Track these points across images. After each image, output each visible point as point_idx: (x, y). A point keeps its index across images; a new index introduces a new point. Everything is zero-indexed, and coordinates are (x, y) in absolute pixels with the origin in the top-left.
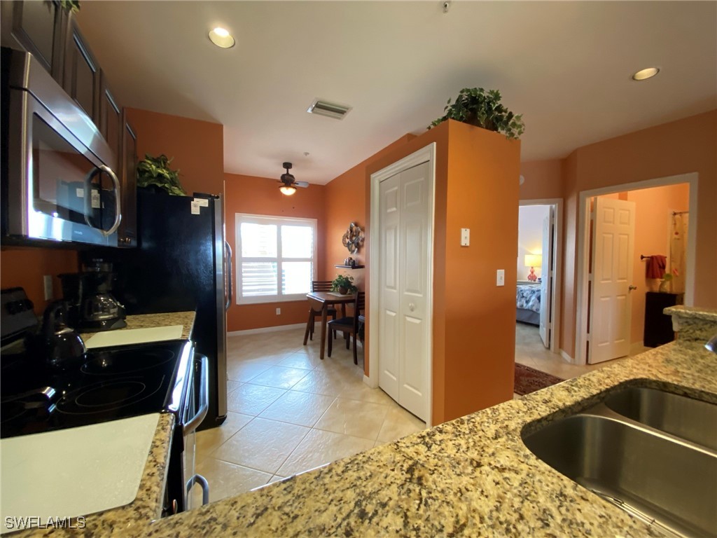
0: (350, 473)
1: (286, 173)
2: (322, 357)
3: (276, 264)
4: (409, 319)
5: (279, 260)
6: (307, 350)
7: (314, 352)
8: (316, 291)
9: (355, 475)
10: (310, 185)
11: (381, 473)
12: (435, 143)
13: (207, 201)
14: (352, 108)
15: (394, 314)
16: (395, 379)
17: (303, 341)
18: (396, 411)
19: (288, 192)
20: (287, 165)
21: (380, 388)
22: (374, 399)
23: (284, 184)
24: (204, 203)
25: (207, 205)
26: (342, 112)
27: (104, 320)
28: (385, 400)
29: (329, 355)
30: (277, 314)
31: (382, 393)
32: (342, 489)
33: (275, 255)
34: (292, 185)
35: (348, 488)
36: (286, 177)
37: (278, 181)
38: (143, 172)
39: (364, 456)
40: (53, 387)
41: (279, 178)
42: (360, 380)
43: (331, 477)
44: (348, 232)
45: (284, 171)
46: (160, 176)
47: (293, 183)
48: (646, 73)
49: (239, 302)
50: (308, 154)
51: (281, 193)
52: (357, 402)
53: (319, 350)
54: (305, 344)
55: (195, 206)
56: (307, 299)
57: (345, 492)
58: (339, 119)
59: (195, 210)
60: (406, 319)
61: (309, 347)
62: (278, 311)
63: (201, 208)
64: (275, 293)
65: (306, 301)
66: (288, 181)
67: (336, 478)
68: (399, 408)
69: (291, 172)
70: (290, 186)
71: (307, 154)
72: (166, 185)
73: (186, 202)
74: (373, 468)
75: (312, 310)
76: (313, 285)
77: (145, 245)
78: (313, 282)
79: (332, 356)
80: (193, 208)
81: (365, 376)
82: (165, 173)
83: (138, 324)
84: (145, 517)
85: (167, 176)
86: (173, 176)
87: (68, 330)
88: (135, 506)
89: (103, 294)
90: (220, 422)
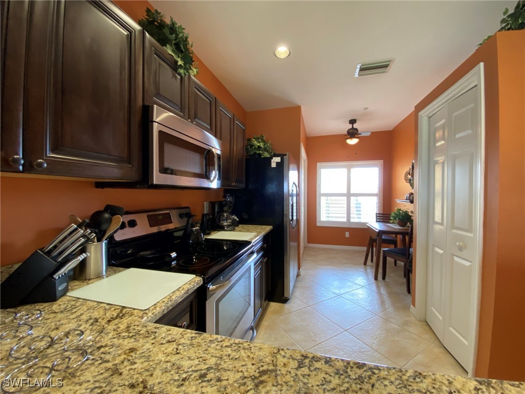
0: (229, 349)
2: (376, 278)
3: (346, 198)
4: (456, 259)
5: (349, 195)
6: (366, 269)
7: (371, 272)
8: (379, 221)
9: (230, 352)
10: (372, 133)
11: (244, 361)
12: (482, 64)
13: (280, 158)
14: (394, 60)
15: (441, 252)
16: (441, 318)
17: (363, 262)
18: (437, 350)
19: (353, 142)
20: (353, 122)
21: (427, 323)
22: (416, 330)
23: (349, 136)
24: (278, 159)
25: (280, 161)
26: (386, 66)
27: (226, 226)
28: (428, 336)
29: (384, 278)
30: (346, 236)
31: (427, 328)
32: (213, 355)
33: (345, 192)
34: (356, 136)
35: (216, 357)
36: (351, 131)
37: (345, 135)
38: (252, 146)
39: (249, 345)
40: (176, 253)
41: (346, 133)
42: (406, 308)
43: (217, 345)
44: (410, 169)
45: (350, 126)
46: (259, 147)
47: (356, 134)
49: (318, 224)
50: (367, 108)
51: (347, 144)
52: (396, 326)
53: (374, 271)
54: (365, 264)
55: (274, 162)
56: (367, 227)
57: (213, 357)
58: (385, 72)
59: (274, 165)
60: (453, 259)
61: (368, 268)
62: (347, 234)
63: (277, 163)
64: (345, 220)
65: (366, 229)
66: (353, 133)
67: (218, 347)
68: (442, 350)
69: (355, 126)
70: (354, 137)
72: (260, 152)
73: (269, 160)
74: (244, 355)
75: (371, 237)
76: (377, 216)
77: (250, 186)
78: (377, 214)
79: (386, 280)
80: (272, 164)
81: (412, 306)
82: (262, 145)
83: (239, 229)
84: (142, 317)
85: (262, 146)
86: (266, 146)
87: (198, 228)
88: (145, 312)
89: (226, 212)
90: (284, 300)
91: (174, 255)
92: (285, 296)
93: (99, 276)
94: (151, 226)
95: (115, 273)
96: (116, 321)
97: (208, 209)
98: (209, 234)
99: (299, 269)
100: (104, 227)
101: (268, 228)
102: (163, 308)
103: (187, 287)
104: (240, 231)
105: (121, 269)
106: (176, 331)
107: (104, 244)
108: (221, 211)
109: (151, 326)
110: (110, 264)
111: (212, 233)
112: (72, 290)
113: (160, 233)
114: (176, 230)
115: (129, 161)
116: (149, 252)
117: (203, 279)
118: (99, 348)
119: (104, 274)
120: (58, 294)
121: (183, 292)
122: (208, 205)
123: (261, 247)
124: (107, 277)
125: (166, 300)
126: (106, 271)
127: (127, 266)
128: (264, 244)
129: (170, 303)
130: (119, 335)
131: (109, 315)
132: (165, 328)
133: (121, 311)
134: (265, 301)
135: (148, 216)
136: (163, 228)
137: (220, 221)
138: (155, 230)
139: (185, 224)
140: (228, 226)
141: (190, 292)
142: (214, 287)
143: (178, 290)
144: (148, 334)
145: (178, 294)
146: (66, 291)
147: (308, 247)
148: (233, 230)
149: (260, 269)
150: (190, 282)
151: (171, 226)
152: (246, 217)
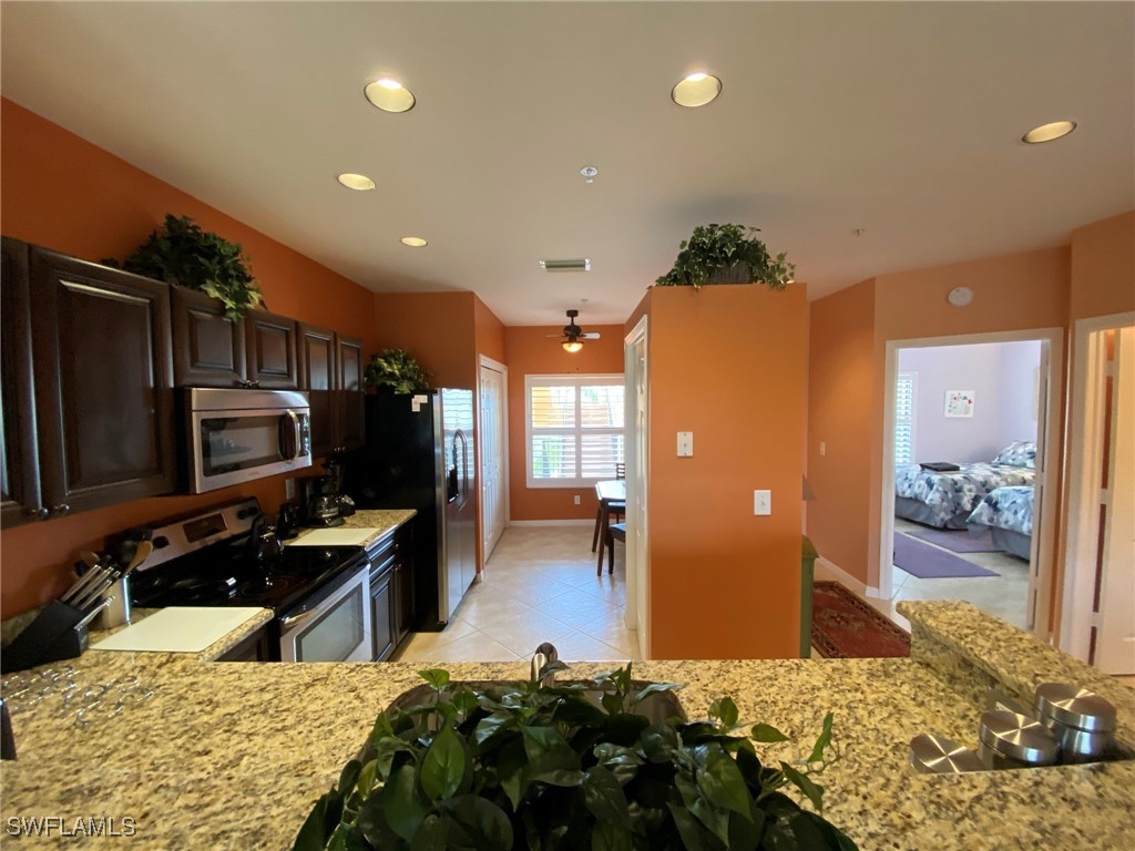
1: (569, 324)
2: (599, 574)
3: (573, 438)
5: (579, 432)
6: (592, 559)
8: (621, 477)
12: (646, 316)
13: (426, 397)
19: (574, 348)
20: (572, 314)
23: (567, 339)
24: (423, 399)
25: (426, 402)
26: (582, 265)
27: (327, 518)
29: (611, 571)
30: (576, 503)
33: (572, 425)
34: (578, 339)
36: (572, 328)
38: (377, 372)
40: (235, 578)
45: (570, 320)
46: (391, 374)
47: (578, 337)
48: (1051, 131)
49: (529, 485)
51: (565, 351)
54: (593, 550)
55: (416, 403)
59: (416, 408)
62: (577, 500)
63: (422, 405)
64: (573, 475)
66: (573, 333)
69: (575, 321)
70: (576, 341)
71: (584, 300)
72: (393, 383)
73: (408, 399)
76: (618, 469)
77: (376, 443)
78: (618, 465)
79: (614, 573)
80: (414, 406)
83: (354, 522)
84: (198, 659)
85: (397, 372)
86: (405, 370)
87: (271, 534)
88: (200, 654)
89: (325, 495)
90: (440, 627)
91: (231, 581)
92: (441, 619)
93: (122, 623)
94: (191, 540)
95: (144, 616)
96: (168, 665)
97: (293, 491)
98: (295, 536)
99: (478, 571)
100: (126, 559)
101: (406, 514)
102: (222, 648)
103: (250, 624)
104: (353, 526)
105: (152, 610)
106: (237, 665)
107: (125, 580)
108: (318, 495)
109: (210, 665)
110: (133, 606)
111: (300, 535)
112: (94, 643)
113: (206, 549)
114: (235, 538)
115: (159, 469)
116: (190, 581)
117: (275, 611)
118: (158, 687)
119: (128, 619)
120: (82, 647)
121: (246, 629)
122: (293, 485)
123: (391, 548)
124: (132, 623)
125: (224, 640)
126: (130, 616)
127: (161, 604)
128: (394, 543)
129: (230, 643)
130: (176, 676)
131: (156, 661)
132: (225, 664)
133: (171, 657)
134: (401, 631)
135: (185, 527)
136: (211, 540)
137: (314, 511)
138: (197, 545)
139: (249, 527)
140: (333, 518)
141: (256, 629)
142: (294, 619)
143: (239, 627)
144: (207, 671)
145: (239, 631)
146: (88, 643)
147: (511, 527)
148: (341, 524)
149: (388, 584)
150: (256, 617)
151: (224, 535)
152: (371, 494)
